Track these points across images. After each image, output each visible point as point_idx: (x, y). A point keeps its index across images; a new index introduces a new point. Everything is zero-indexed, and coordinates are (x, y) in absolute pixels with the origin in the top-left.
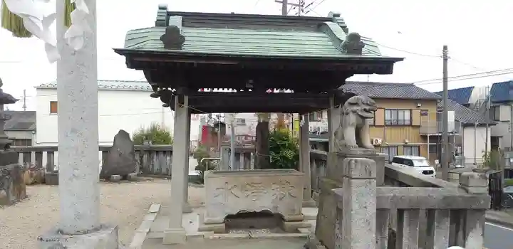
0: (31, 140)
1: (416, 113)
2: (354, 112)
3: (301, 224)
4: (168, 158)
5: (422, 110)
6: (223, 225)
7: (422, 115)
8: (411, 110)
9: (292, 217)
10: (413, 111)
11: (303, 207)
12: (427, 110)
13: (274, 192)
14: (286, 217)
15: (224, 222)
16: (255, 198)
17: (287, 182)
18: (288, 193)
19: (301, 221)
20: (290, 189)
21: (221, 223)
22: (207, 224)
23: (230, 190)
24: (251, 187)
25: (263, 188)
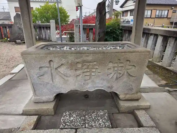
1: (171, 11)
4: (49, 31)
5: (173, 10)
6: (52, 105)
7: (173, 12)
8: (168, 10)
10: (169, 10)
12: (176, 10)
15: (54, 101)
16: (88, 78)
17: (128, 60)
18: (127, 72)
19: (137, 100)
20: (130, 67)
21: (52, 102)
22: (35, 103)
23: (56, 69)
24: (82, 66)
25: (97, 67)
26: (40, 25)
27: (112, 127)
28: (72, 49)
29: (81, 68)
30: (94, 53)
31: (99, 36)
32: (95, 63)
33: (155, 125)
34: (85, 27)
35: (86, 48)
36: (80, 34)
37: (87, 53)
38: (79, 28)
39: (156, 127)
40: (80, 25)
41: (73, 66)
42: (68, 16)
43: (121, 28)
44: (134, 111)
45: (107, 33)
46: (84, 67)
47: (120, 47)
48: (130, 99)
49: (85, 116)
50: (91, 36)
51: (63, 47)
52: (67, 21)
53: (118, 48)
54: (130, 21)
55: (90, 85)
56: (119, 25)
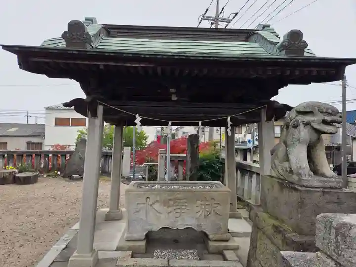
0: (42, 143)
2: (306, 124)
3: (227, 246)
6: (143, 243)
9: (217, 237)
11: (230, 217)
13: (199, 208)
14: (211, 237)
15: (144, 239)
16: (178, 215)
17: (213, 199)
18: (214, 210)
19: (227, 241)
20: (216, 205)
21: (142, 240)
22: (127, 241)
23: (151, 205)
24: (174, 203)
25: (187, 204)
26: (107, 153)
27: (200, 260)
28: (164, 188)
29: (173, 205)
30: (184, 191)
31: (191, 172)
32: (185, 200)
33: (238, 260)
34: (173, 159)
35: (176, 187)
36: (166, 167)
37: (178, 191)
38: (166, 160)
39: (239, 261)
40: (166, 157)
41: (165, 203)
42: (146, 138)
43: (220, 160)
44: (223, 251)
45: (202, 168)
46: (175, 204)
47: (209, 187)
48: (219, 239)
49: (175, 253)
50: (181, 170)
51: (154, 186)
52: (143, 145)
53: (208, 187)
54: (246, 142)
55: (180, 223)
56: (217, 157)
